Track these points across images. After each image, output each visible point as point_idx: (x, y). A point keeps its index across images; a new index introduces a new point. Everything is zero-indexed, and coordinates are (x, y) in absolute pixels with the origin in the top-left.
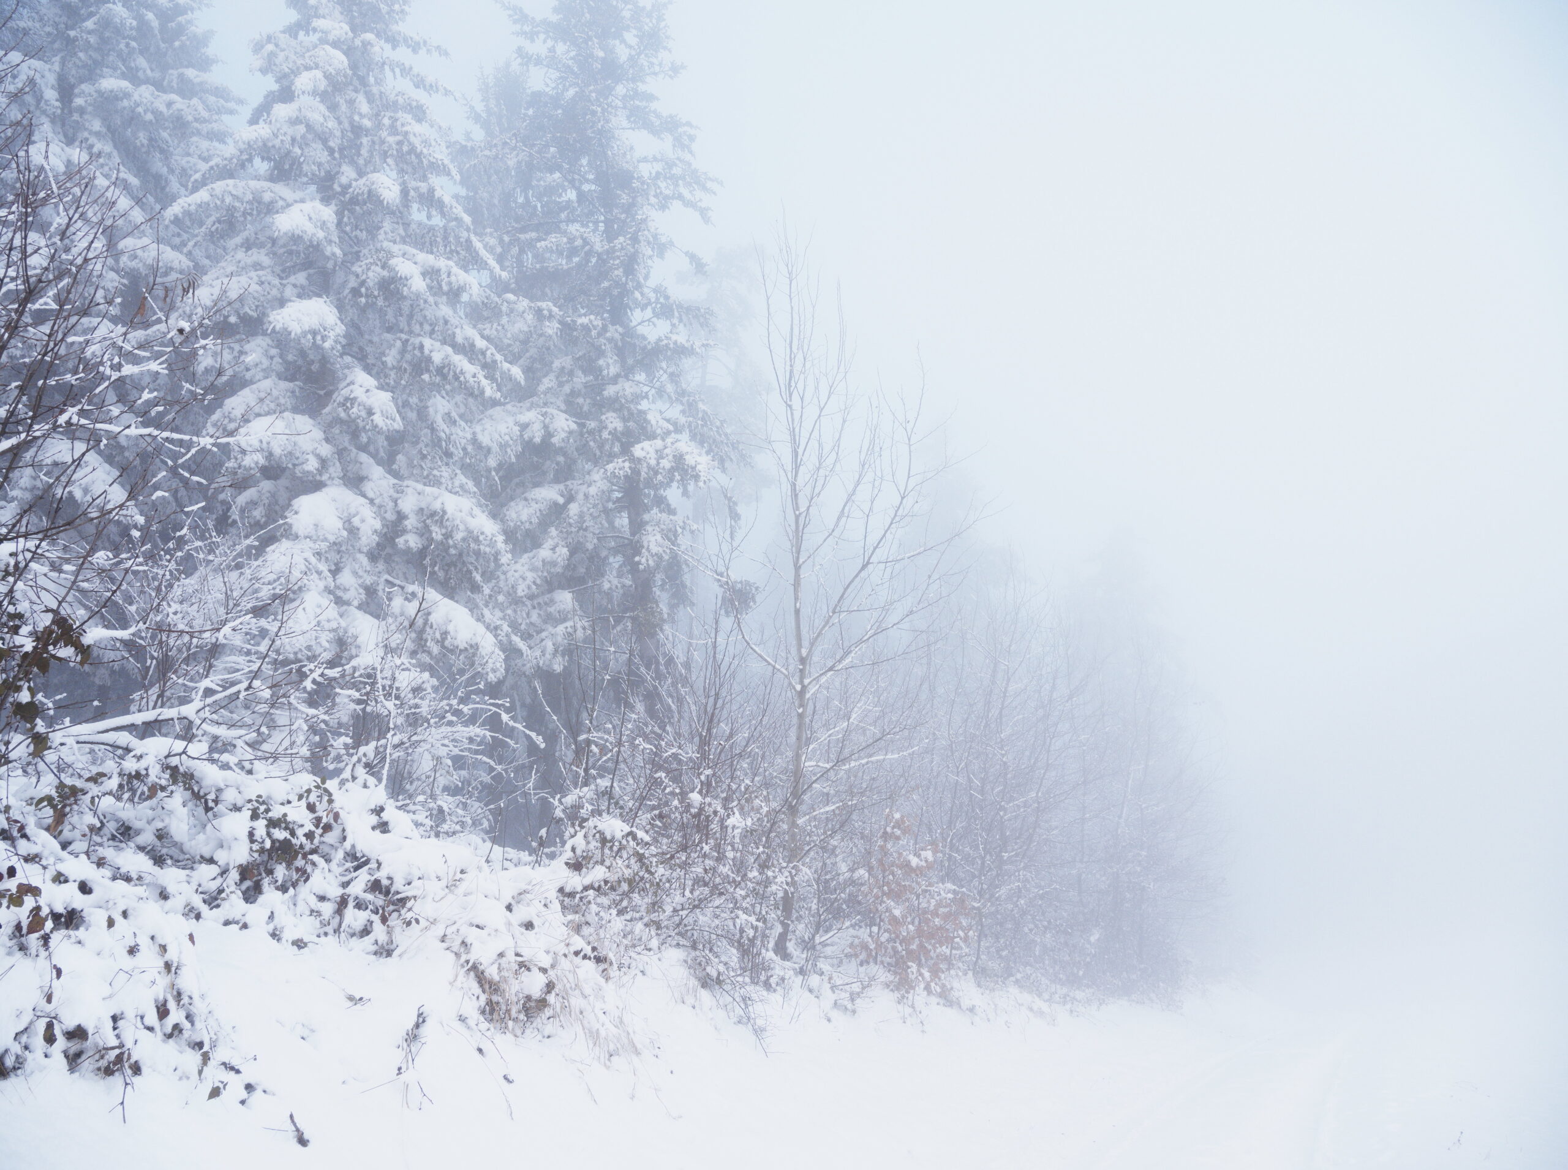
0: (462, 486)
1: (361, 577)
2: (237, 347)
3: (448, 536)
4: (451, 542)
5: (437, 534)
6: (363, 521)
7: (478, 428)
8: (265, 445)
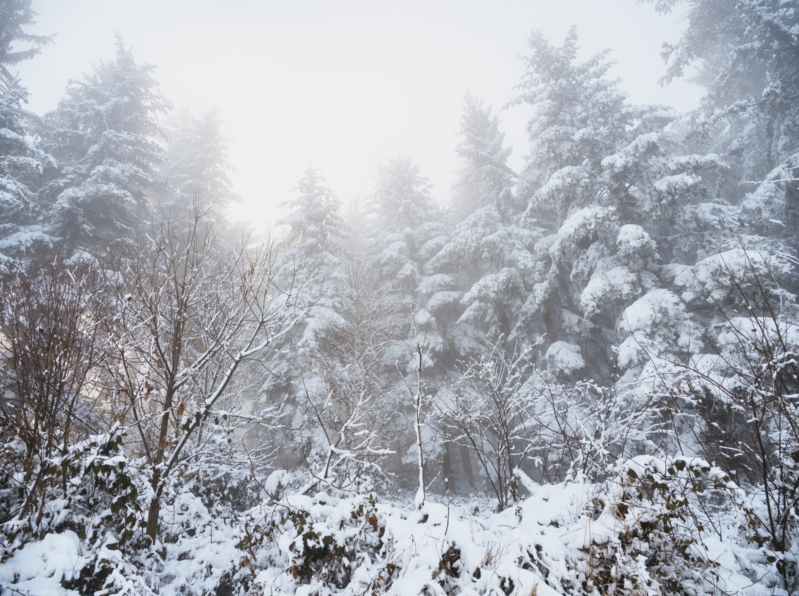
0: (750, 242)
1: (694, 334)
2: (585, 257)
3: (733, 278)
4: (737, 281)
5: (726, 281)
6: (667, 302)
7: (745, 203)
8: (595, 296)
